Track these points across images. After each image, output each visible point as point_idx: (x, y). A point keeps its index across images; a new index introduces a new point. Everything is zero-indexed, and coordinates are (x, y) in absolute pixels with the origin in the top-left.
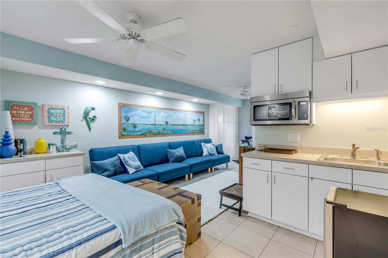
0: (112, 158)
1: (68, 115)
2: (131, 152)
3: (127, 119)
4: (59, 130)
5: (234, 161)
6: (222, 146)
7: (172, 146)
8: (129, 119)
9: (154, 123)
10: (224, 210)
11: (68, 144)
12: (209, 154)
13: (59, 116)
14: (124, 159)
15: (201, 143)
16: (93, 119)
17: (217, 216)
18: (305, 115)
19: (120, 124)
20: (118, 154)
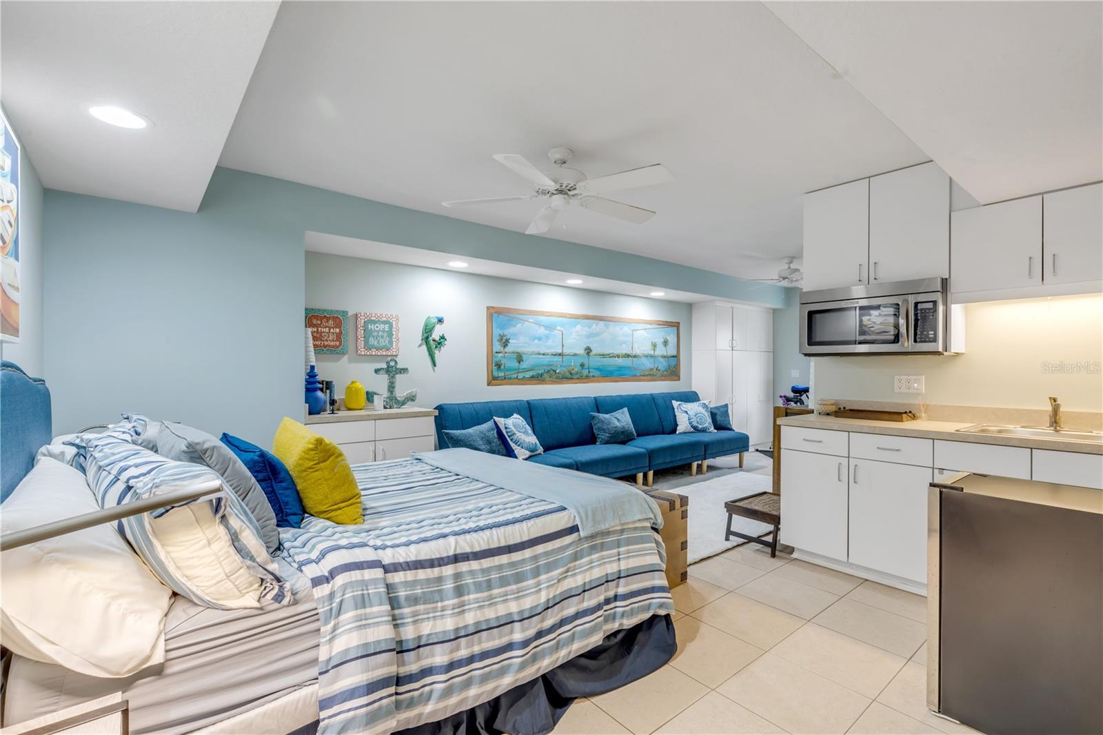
0: (482, 426)
1: (397, 334)
2: (515, 415)
3: (504, 341)
4: (384, 366)
5: (761, 451)
6: (727, 410)
7: (602, 405)
8: (507, 341)
9: (560, 351)
10: (735, 544)
11: (400, 393)
12: (692, 430)
13: (382, 337)
14: (506, 428)
15: (673, 401)
16: (440, 343)
17: (720, 554)
18: (930, 333)
19: (491, 353)
20: (494, 417)
